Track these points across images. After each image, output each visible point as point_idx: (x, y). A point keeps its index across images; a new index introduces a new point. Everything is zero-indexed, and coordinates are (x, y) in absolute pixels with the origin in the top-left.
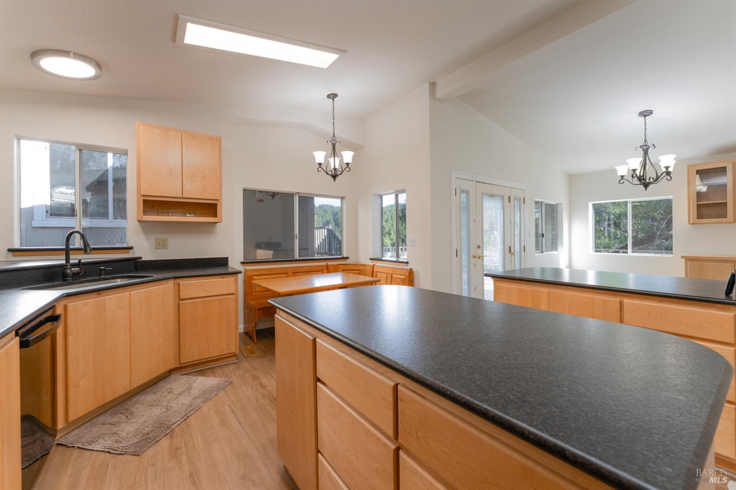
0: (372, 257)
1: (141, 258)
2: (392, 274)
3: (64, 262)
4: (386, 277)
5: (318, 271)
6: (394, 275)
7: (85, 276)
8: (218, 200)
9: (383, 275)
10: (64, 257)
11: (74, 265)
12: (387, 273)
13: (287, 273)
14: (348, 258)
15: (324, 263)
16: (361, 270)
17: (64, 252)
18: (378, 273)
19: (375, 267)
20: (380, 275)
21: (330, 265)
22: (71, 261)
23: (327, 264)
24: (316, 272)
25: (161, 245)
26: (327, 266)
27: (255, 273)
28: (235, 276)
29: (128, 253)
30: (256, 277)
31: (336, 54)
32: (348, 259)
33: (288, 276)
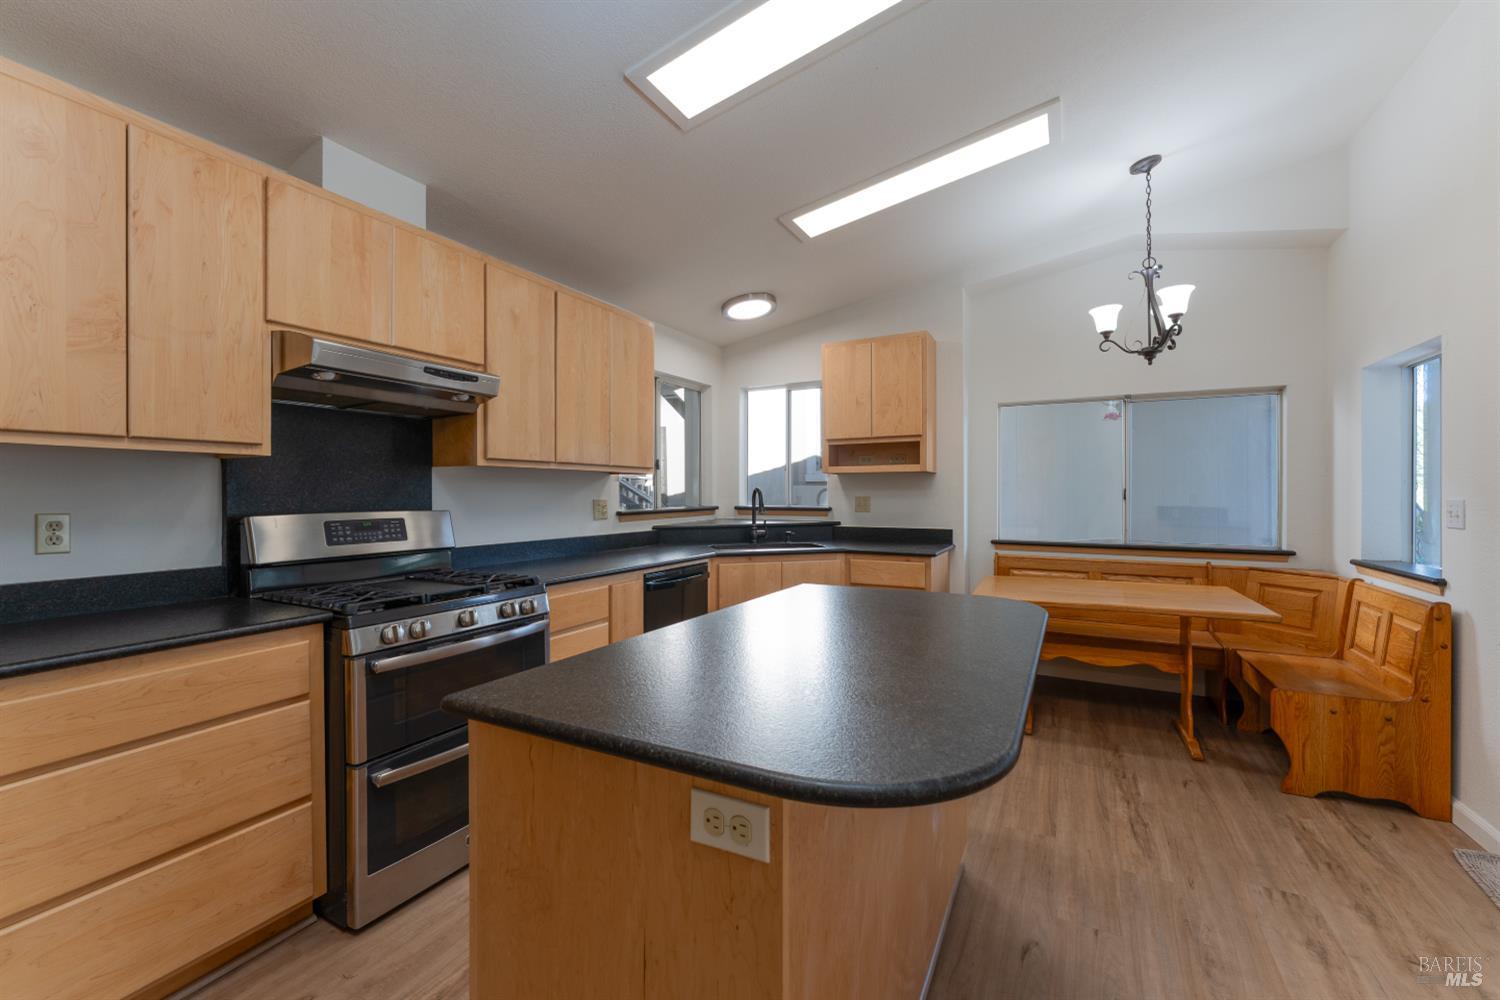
0: (1359, 557)
1: (839, 523)
2: (1391, 615)
3: (751, 522)
4: (1376, 619)
5: (1175, 578)
6: (1396, 620)
7: (769, 540)
8: (920, 436)
9: (1372, 612)
10: (751, 517)
11: (760, 527)
12: (1380, 610)
13: (1087, 573)
14: (1292, 554)
15: (1202, 562)
16: (1320, 591)
17: (751, 512)
18: (1363, 609)
19: (1357, 588)
20: (1365, 613)
21: (1213, 568)
22: (758, 522)
23: (1208, 563)
24: (1169, 580)
25: (862, 506)
26: (1207, 568)
27: (1015, 564)
28: (926, 560)
29: (826, 515)
30: (1016, 572)
31: (1041, 114)
32: (1291, 558)
33: (1089, 578)
